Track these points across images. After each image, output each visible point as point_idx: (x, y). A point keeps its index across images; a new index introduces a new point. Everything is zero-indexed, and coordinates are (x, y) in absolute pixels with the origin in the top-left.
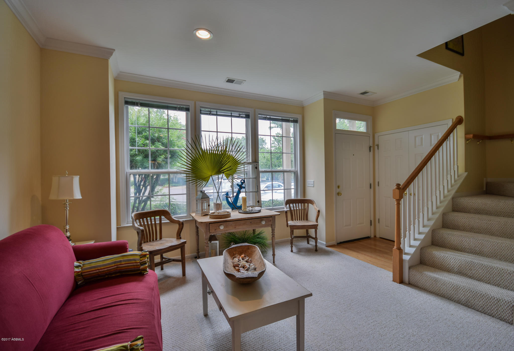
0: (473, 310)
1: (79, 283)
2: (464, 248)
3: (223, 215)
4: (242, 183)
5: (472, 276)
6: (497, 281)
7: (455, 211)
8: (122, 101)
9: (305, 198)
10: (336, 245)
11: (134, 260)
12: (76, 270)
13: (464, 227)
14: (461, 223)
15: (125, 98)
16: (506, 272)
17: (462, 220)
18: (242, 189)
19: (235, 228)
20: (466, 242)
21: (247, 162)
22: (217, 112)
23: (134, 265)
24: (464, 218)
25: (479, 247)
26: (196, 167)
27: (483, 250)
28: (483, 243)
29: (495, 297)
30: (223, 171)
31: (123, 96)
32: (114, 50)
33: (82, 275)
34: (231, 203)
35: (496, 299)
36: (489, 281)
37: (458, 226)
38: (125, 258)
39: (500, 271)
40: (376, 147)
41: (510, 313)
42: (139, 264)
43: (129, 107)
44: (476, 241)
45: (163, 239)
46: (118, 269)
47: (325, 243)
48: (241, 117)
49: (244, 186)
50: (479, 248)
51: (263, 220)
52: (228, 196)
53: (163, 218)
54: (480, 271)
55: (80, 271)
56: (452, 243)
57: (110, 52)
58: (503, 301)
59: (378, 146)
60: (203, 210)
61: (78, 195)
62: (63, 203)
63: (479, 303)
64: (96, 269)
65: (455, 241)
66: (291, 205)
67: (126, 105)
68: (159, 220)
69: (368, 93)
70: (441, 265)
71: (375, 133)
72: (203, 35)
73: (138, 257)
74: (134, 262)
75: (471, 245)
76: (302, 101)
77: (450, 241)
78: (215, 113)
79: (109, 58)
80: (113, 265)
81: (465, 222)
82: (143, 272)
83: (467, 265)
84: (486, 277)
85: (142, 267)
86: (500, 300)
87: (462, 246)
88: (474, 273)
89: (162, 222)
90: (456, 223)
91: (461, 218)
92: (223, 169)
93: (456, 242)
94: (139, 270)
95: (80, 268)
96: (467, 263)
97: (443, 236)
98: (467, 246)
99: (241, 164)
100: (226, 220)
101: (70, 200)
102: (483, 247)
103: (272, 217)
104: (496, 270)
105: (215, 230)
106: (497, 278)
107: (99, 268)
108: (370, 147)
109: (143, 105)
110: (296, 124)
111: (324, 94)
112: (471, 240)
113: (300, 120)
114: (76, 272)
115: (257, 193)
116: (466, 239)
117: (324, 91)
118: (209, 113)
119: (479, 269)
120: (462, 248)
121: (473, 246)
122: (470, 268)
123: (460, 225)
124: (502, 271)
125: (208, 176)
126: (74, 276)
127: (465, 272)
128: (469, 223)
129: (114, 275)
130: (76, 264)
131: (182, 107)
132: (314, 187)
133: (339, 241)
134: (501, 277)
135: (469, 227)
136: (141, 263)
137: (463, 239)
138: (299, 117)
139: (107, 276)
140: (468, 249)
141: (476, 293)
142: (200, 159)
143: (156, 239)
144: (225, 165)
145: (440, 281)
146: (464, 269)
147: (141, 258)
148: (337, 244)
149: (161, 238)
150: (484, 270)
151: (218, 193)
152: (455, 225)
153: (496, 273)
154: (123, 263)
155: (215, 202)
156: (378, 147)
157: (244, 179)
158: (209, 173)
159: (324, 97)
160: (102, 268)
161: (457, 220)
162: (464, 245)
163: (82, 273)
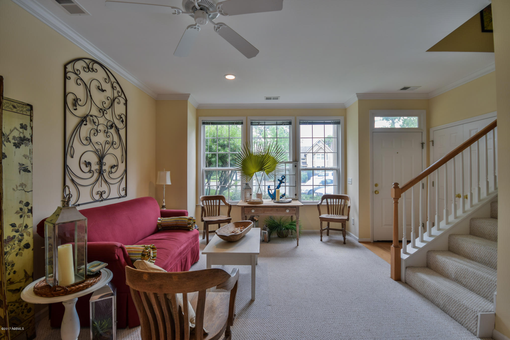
0: (448, 315)
1: (159, 229)
2: (475, 257)
3: (255, 202)
4: (283, 179)
5: (466, 284)
6: (486, 293)
7: (493, 218)
8: (200, 122)
9: (346, 194)
10: (372, 243)
11: (185, 221)
12: (158, 221)
13: (489, 235)
14: (486, 230)
15: (202, 120)
16: (493, 284)
17: (487, 227)
18: (282, 183)
19: (264, 212)
20: (477, 249)
21: (285, 161)
22: (265, 123)
23: (184, 224)
24: (490, 225)
25: (488, 256)
26: (245, 166)
27: (491, 260)
28: (492, 253)
29: (465, 305)
30: (264, 169)
31: (201, 119)
32: (190, 94)
33: (161, 225)
34: (272, 194)
35: (465, 306)
36: (480, 291)
37: (484, 234)
38: (181, 219)
39: (488, 282)
40: (431, 143)
41: (474, 323)
42: (187, 223)
43: (205, 126)
44: (486, 250)
45: (220, 216)
46: (177, 224)
47: (358, 238)
48: (283, 124)
49: (284, 181)
50: (488, 258)
51: (288, 209)
52: (270, 189)
53: (222, 202)
54: (472, 280)
55: (160, 223)
56: (465, 250)
57: (187, 96)
58: (470, 310)
59: (433, 141)
60: (246, 198)
61: (169, 182)
62: (162, 186)
63: (452, 308)
64: (167, 223)
65: (468, 248)
66: (329, 200)
67: (203, 125)
68: (218, 203)
69: (409, 88)
70: (442, 269)
71: (431, 128)
72: (230, 77)
73: (187, 220)
74: (184, 222)
75: (481, 254)
76: (343, 104)
77: (464, 248)
78: (264, 124)
79: (188, 100)
80: (175, 222)
81: (491, 230)
82: (189, 229)
83: (462, 272)
84: (477, 287)
85: (188, 226)
86: (468, 308)
87: (473, 254)
88: (467, 282)
89: (221, 204)
90: (482, 229)
91: (486, 225)
92: (264, 167)
93: (468, 250)
94: (187, 227)
95: (160, 221)
96: (462, 270)
97: (458, 242)
98: (478, 255)
99: (279, 163)
100: (256, 206)
101: (165, 185)
102: (492, 257)
103: (296, 207)
104: (485, 280)
105: (248, 212)
106: (486, 290)
107: (168, 222)
108: (422, 144)
109: (213, 123)
110: (339, 125)
111: (358, 96)
112: (481, 248)
113: (342, 122)
114: (158, 222)
115: (295, 188)
116: (477, 247)
117: (356, 94)
118: (258, 124)
119: (471, 277)
120: (473, 256)
121: (483, 255)
122: (464, 276)
123: (486, 233)
124: (490, 282)
125: (253, 172)
126: (156, 225)
127: (460, 280)
128: (494, 231)
129: (175, 228)
130: (159, 218)
131: (238, 122)
132: (351, 184)
133: (376, 239)
134: (489, 288)
135: (494, 235)
136: (188, 223)
137: (474, 247)
138: (341, 119)
139: (172, 228)
140: (478, 258)
141: (451, 298)
142: (248, 160)
143: (216, 215)
144: (266, 164)
145: (426, 283)
146: (459, 277)
147: (188, 220)
148: (374, 241)
149: (219, 215)
150: (475, 279)
151: (259, 185)
152: (481, 232)
153: (485, 284)
154: (179, 222)
155: (257, 193)
156: (433, 143)
157: (284, 176)
158: (254, 171)
159: (358, 99)
160: (170, 222)
161: (483, 227)
162: (475, 254)
163: (161, 224)
